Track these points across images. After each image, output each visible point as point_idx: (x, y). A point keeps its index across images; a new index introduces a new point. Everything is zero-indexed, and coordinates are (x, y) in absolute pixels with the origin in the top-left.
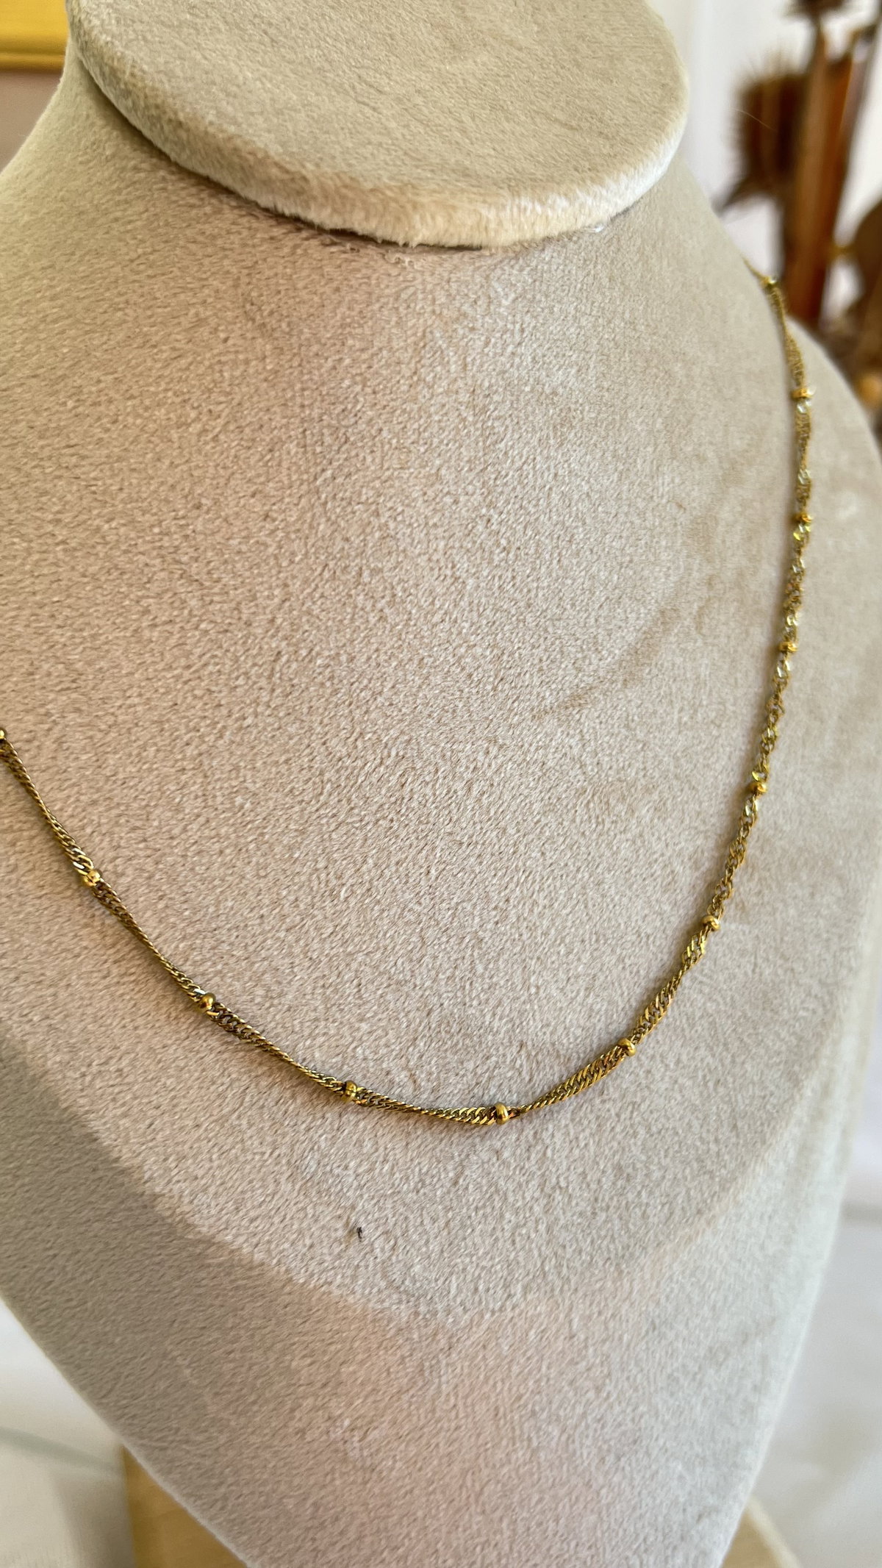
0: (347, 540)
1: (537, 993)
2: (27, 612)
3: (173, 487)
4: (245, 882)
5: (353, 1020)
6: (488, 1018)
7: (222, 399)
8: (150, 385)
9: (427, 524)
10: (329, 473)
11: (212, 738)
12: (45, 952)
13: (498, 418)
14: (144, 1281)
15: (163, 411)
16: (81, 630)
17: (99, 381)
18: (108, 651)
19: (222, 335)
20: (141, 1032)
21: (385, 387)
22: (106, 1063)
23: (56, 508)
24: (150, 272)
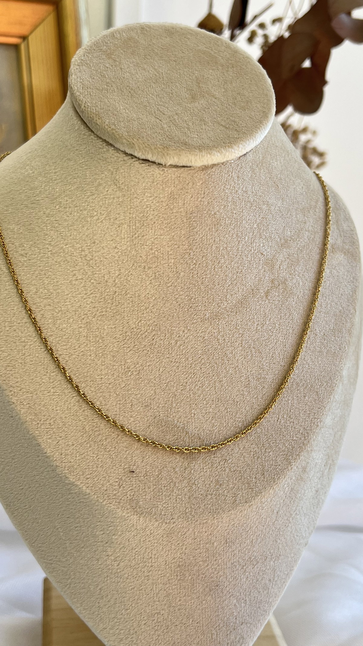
0: (141, 257)
1: (194, 416)
2: (37, 272)
3: (87, 236)
4: (97, 366)
5: (128, 416)
6: (175, 422)
7: (105, 209)
8: (83, 203)
9: (168, 254)
10: (137, 235)
11: (91, 318)
12: (31, 382)
13: (194, 221)
14: (51, 498)
15: (86, 212)
16: (54, 279)
17: (67, 201)
18: (61, 287)
19: (107, 190)
20: (58, 412)
21: (157, 210)
22: (46, 421)
23: (49, 240)
24: (86, 167)
